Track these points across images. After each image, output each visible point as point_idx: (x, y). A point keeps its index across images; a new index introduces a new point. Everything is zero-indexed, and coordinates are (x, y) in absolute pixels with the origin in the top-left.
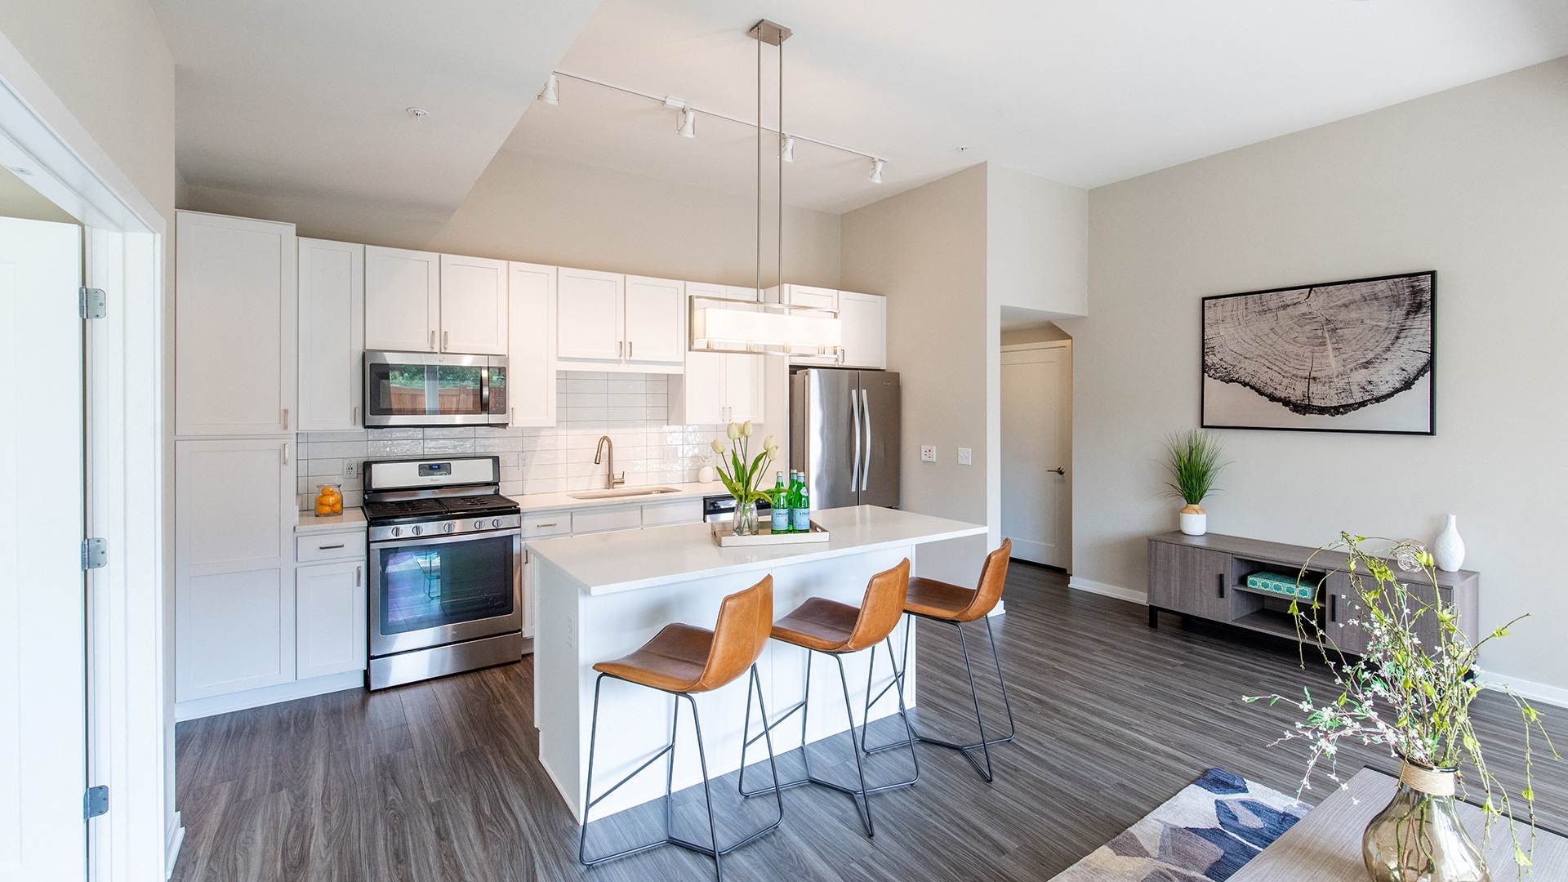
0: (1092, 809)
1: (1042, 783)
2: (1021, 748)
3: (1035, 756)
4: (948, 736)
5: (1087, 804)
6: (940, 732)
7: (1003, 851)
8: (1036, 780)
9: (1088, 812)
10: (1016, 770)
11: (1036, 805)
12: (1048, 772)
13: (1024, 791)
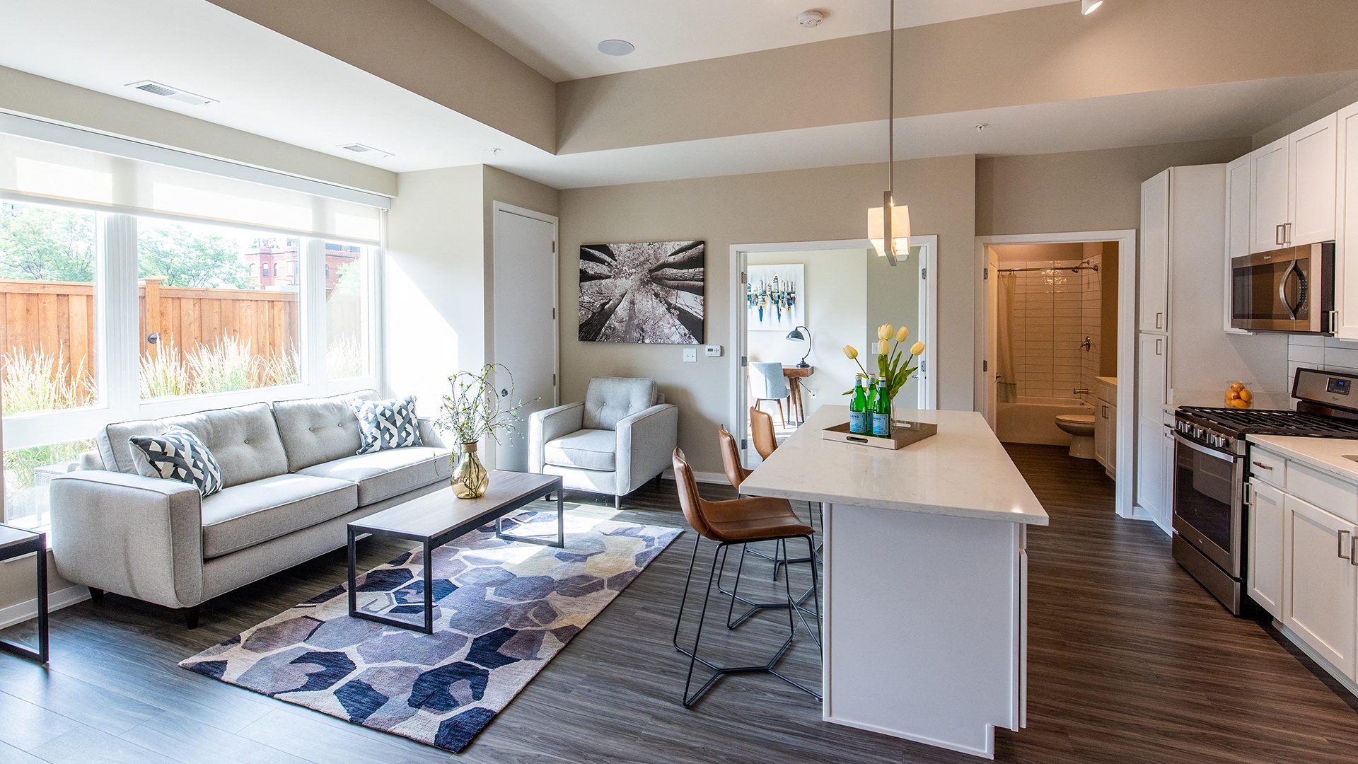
0: (592, 656)
1: (636, 667)
2: (671, 702)
3: (654, 696)
4: (751, 689)
5: (596, 659)
6: (763, 691)
7: (644, 609)
8: (643, 668)
9: (594, 653)
10: (664, 672)
11: (635, 645)
12: (634, 679)
13: (648, 653)
